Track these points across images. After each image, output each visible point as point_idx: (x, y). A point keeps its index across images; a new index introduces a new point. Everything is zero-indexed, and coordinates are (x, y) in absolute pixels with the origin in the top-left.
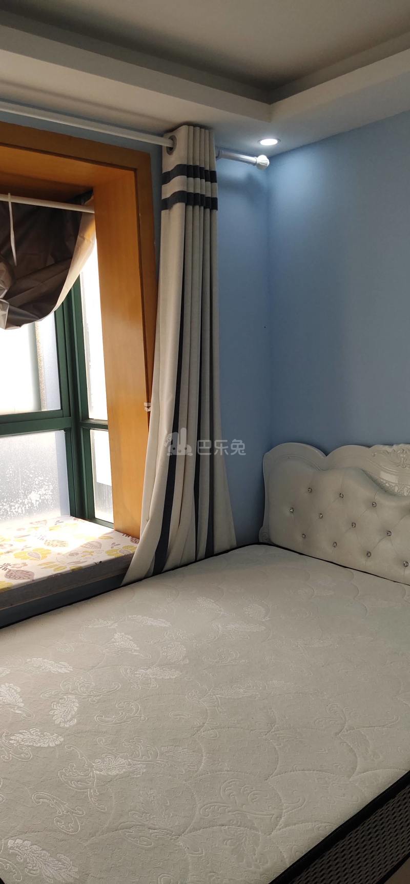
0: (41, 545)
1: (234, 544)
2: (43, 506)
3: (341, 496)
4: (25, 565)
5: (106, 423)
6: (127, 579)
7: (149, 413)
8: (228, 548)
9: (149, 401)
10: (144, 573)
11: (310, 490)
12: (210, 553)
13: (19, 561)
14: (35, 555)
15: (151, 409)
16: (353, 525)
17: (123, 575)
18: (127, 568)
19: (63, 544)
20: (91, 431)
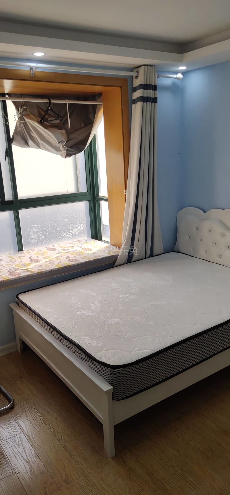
0: (80, 250)
1: (163, 252)
2: (80, 234)
3: (210, 231)
4: (75, 257)
5: (107, 198)
6: (116, 264)
7: (126, 195)
8: (160, 254)
9: (126, 190)
10: (123, 262)
11: (197, 228)
12: (152, 255)
13: (72, 256)
14: (79, 253)
15: (127, 193)
16: (215, 244)
17: (115, 263)
18: (116, 260)
19: (90, 250)
20: (100, 201)
